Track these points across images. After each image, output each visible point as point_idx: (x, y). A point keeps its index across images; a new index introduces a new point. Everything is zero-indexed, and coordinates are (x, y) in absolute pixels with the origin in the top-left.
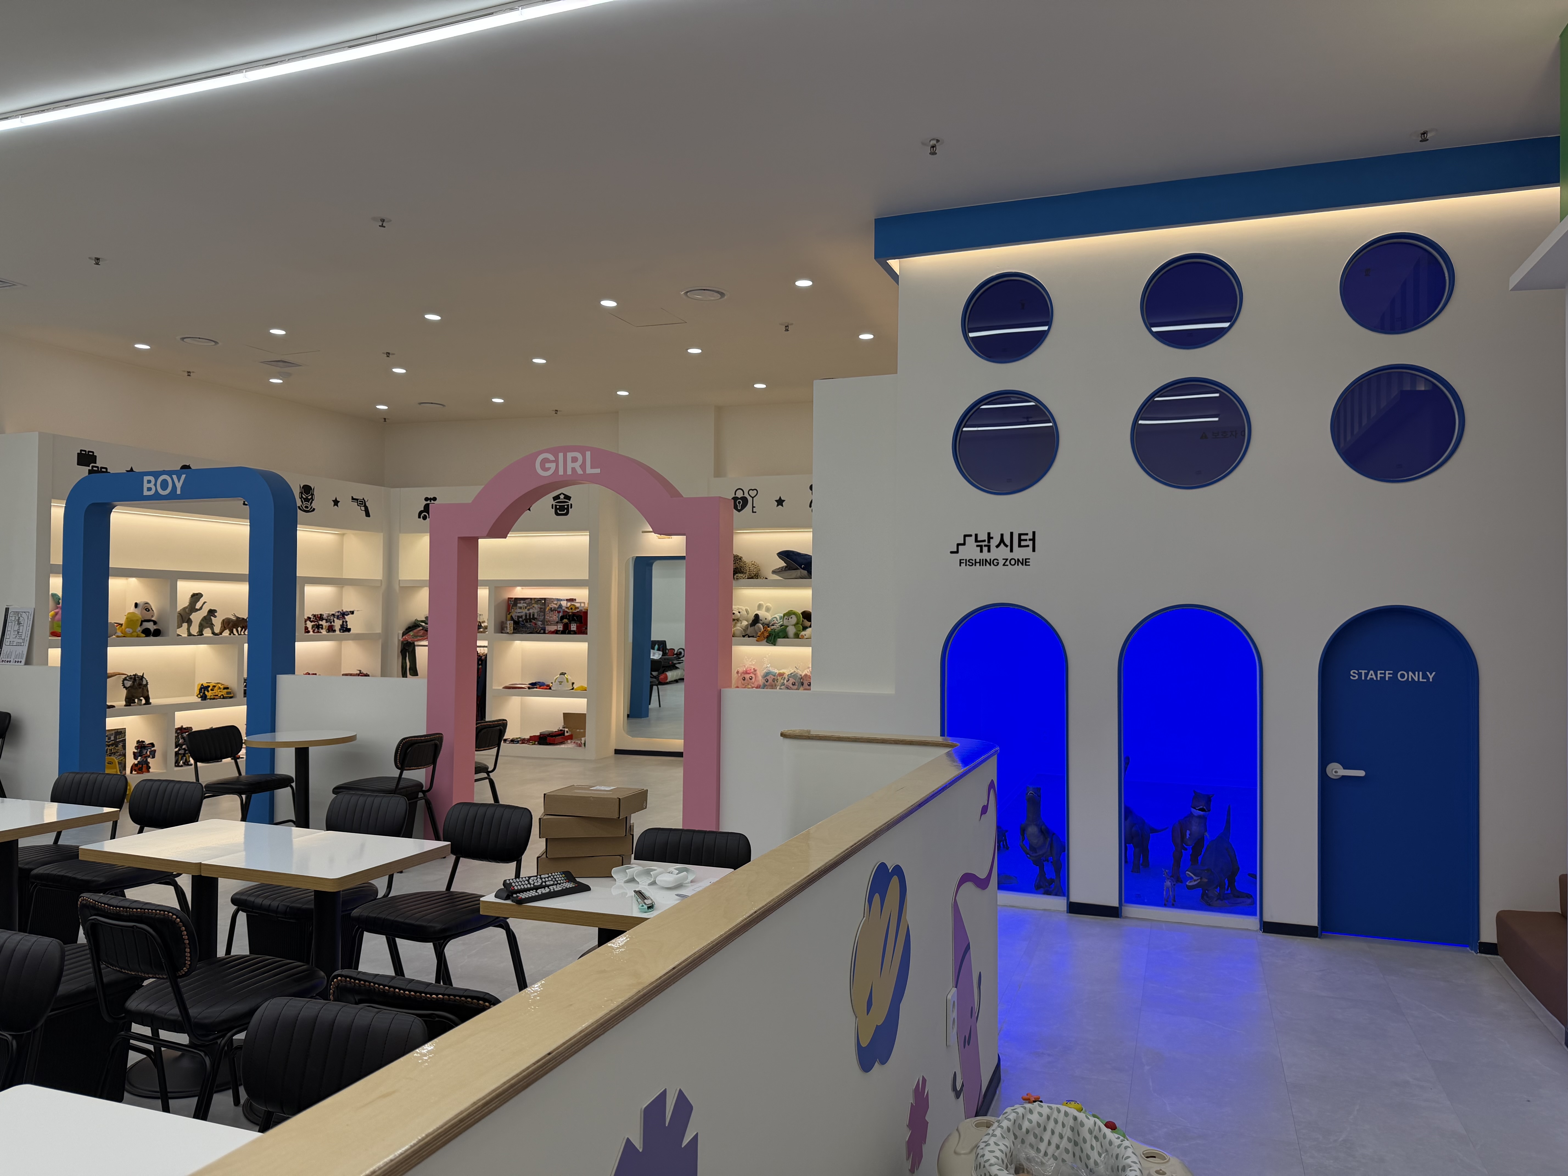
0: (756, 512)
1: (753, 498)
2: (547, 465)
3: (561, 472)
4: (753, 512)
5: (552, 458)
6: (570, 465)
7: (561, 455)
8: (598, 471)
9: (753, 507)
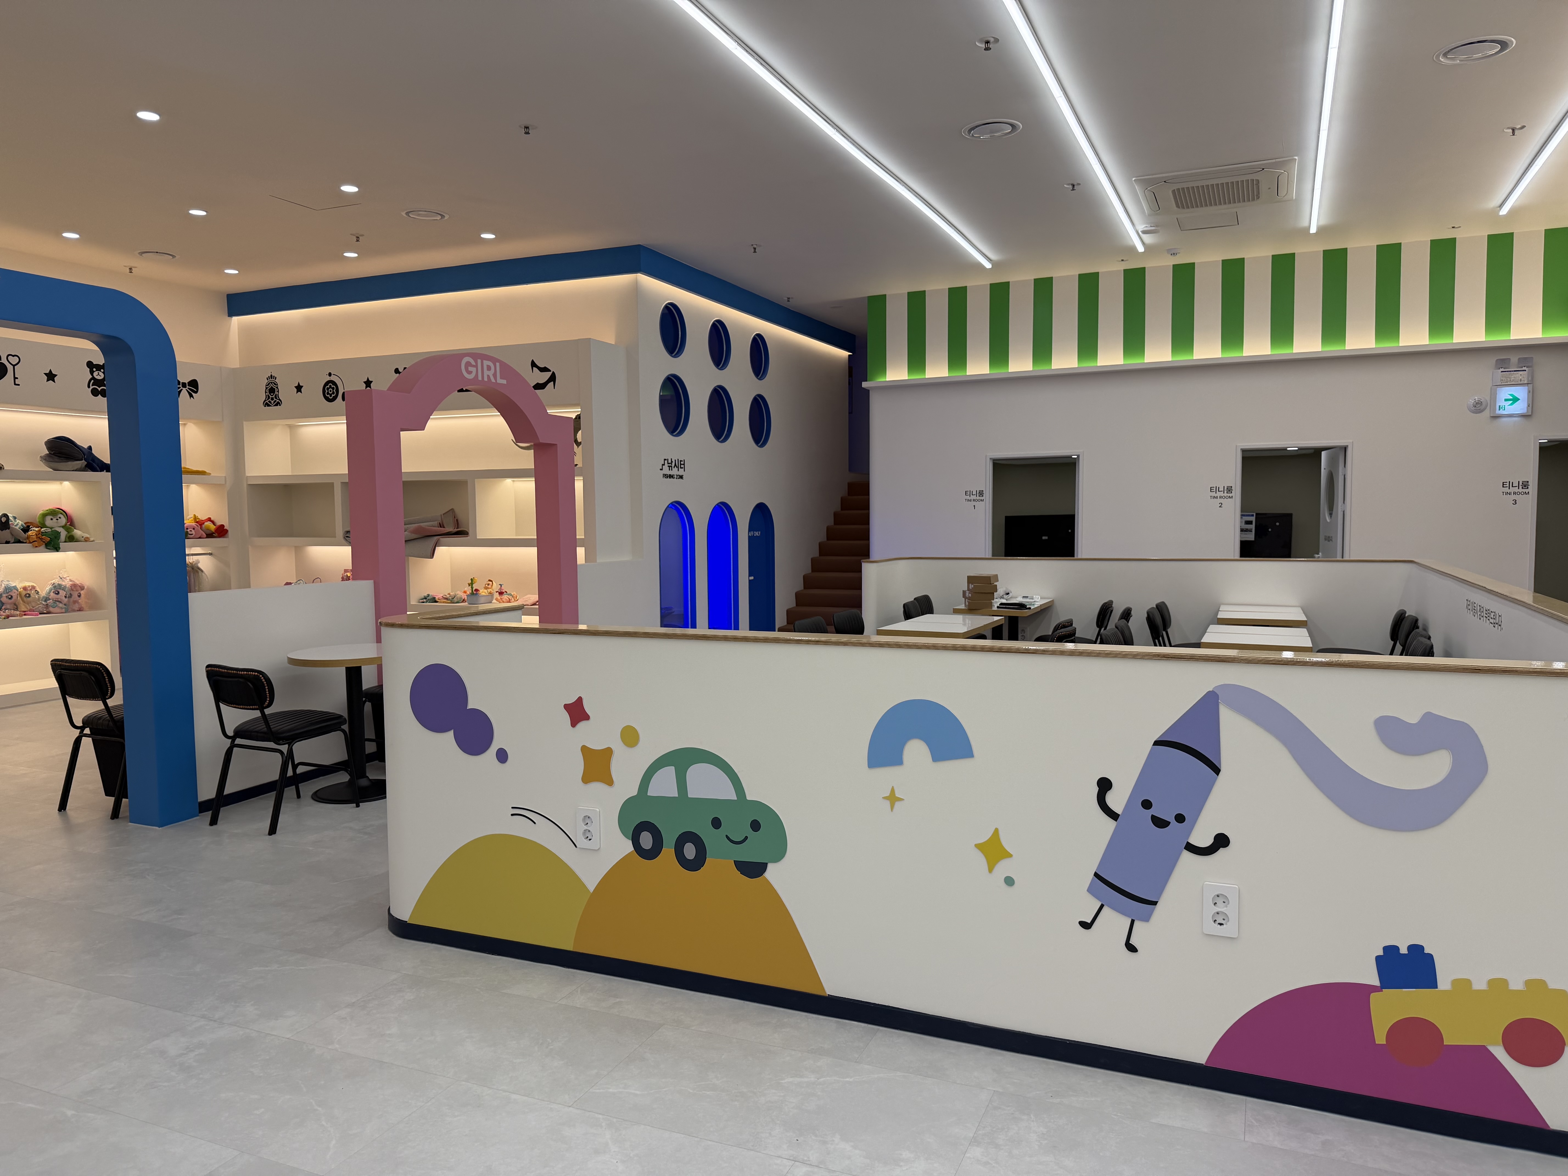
0: (19, 385)
1: (14, 366)
2: (470, 369)
3: (480, 378)
4: (15, 384)
5: (473, 363)
6: (486, 372)
7: (479, 361)
8: (504, 382)
9: (15, 378)
